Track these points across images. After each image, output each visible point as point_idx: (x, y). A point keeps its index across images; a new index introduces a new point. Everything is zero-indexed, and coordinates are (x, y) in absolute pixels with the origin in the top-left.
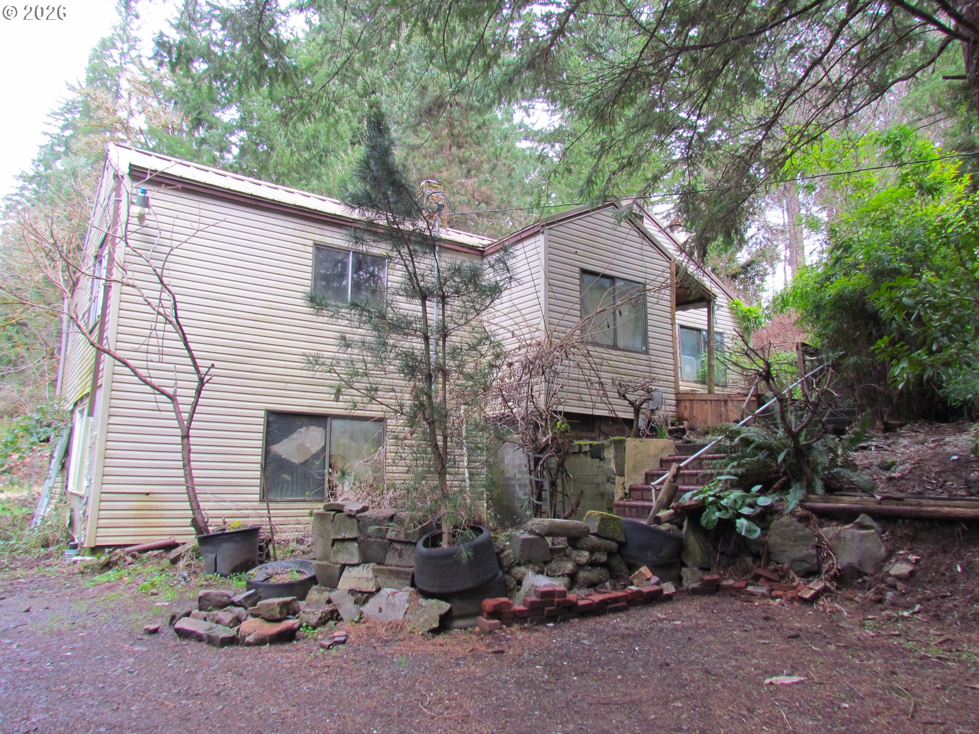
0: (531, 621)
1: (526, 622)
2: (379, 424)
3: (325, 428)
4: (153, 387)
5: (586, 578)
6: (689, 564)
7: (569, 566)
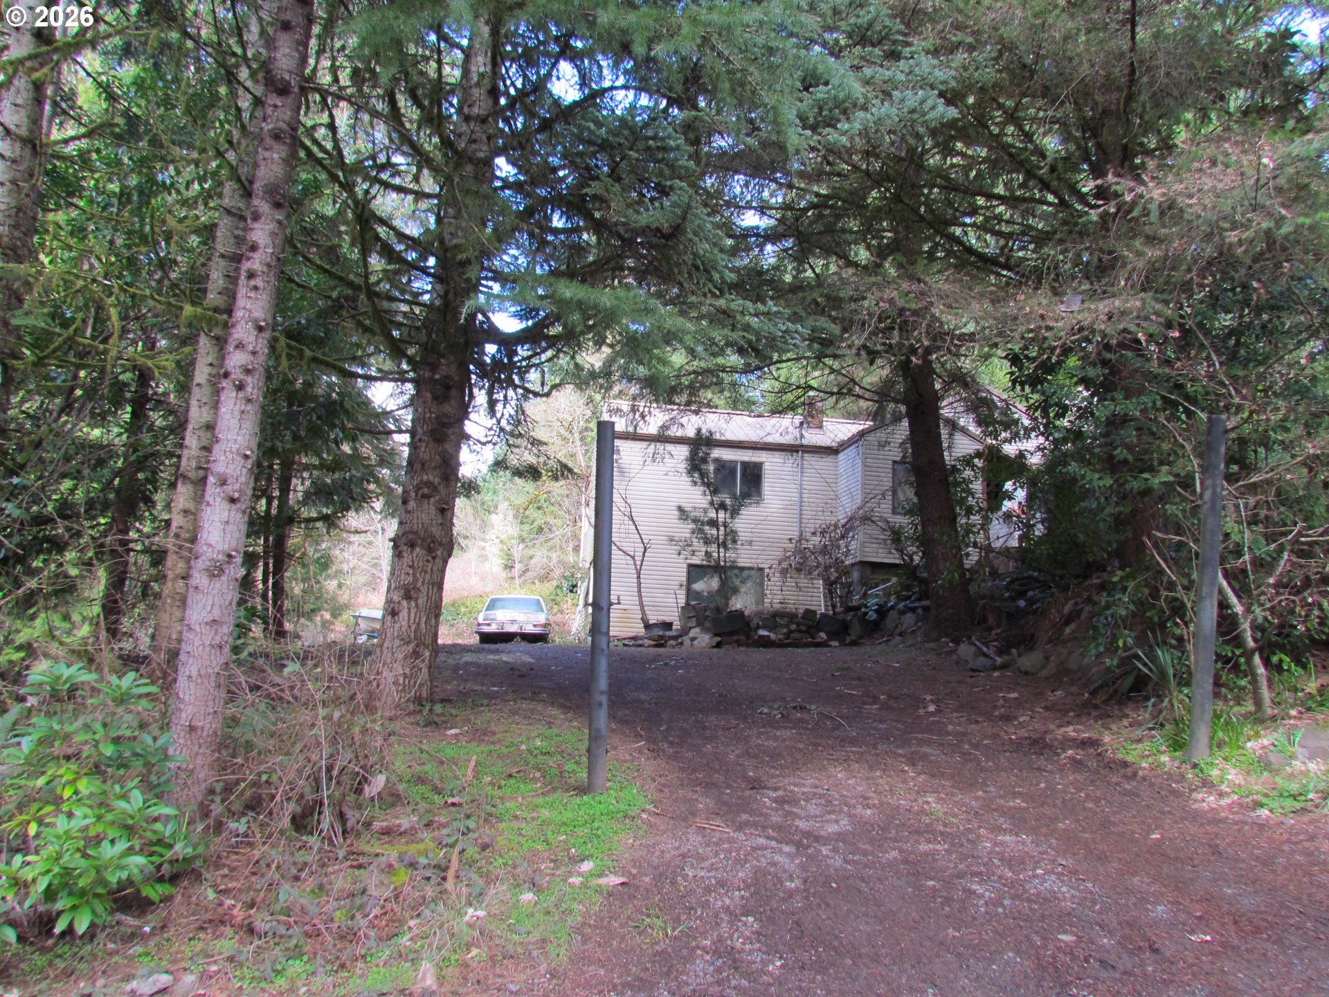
1: (749, 647)
2: (760, 572)
4: (624, 552)
6: (851, 633)
7: (785, 630)
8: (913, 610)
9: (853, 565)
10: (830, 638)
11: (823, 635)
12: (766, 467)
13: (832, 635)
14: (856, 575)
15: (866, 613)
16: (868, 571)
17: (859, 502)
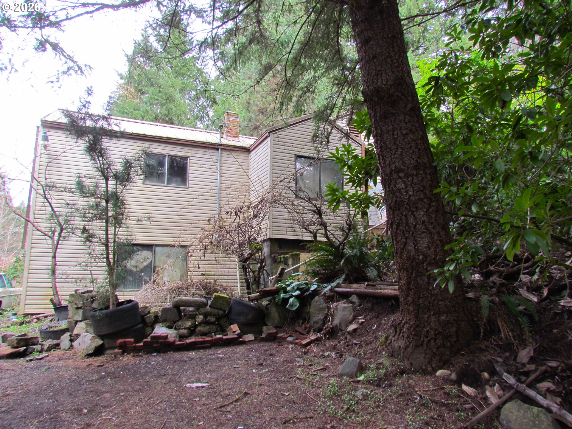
0: (144, 352)
1: (141, 352)
2: (184, 249)
3: (152, 252)
4: (42, 232)
5: (200, 331)
6: (269, 324)
7: (189, 324)
8: (345, 296)
9: (264, 241)
10: (243, 333)
11: (235, 327)
12: (191, 160)
13: (245, 328)
14: (266, 250)
15: (286, 300)
16: (276, 248)
17: (267, 187)
